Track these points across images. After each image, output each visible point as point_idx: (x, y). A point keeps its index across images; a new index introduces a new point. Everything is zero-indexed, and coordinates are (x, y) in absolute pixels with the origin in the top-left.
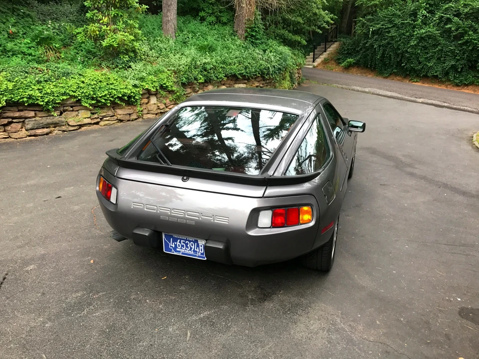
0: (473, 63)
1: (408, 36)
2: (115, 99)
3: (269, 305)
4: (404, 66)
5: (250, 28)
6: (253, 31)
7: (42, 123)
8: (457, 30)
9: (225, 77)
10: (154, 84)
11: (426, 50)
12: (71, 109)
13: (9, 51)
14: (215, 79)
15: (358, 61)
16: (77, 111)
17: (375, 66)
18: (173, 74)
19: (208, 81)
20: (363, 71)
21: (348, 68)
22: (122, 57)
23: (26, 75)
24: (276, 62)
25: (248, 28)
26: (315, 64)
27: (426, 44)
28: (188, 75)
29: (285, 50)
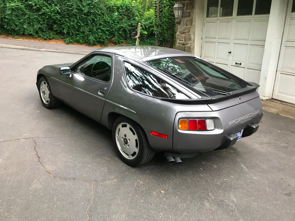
0: (50, 26)
1: (2, 7)
4: (6, 28)
8: (36, 5)
11: (18, 17)
27: (17, 13)
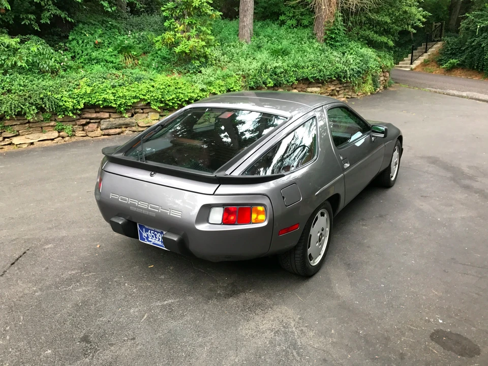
2: (183, 102)
3: (232, 301)
5: (329, 30)
6: (332, 33)
7: (115, 124)
9: (296, 80)
10: (221, 88)
12: (142, 111)
13: (94, 60)
14: (285, 83)
15: (464, 62)
16: (147, 113)
17: (483, 67)
18: (242, 78)
19: (277, 85)
20: (469, 72)
21: (451, 70)
22: (193, 63)
23: (104, 80)
24: (356, 65)
25: (327, 30)
26: (413, 66)
28: (256, 79)
29: (369, 52)
